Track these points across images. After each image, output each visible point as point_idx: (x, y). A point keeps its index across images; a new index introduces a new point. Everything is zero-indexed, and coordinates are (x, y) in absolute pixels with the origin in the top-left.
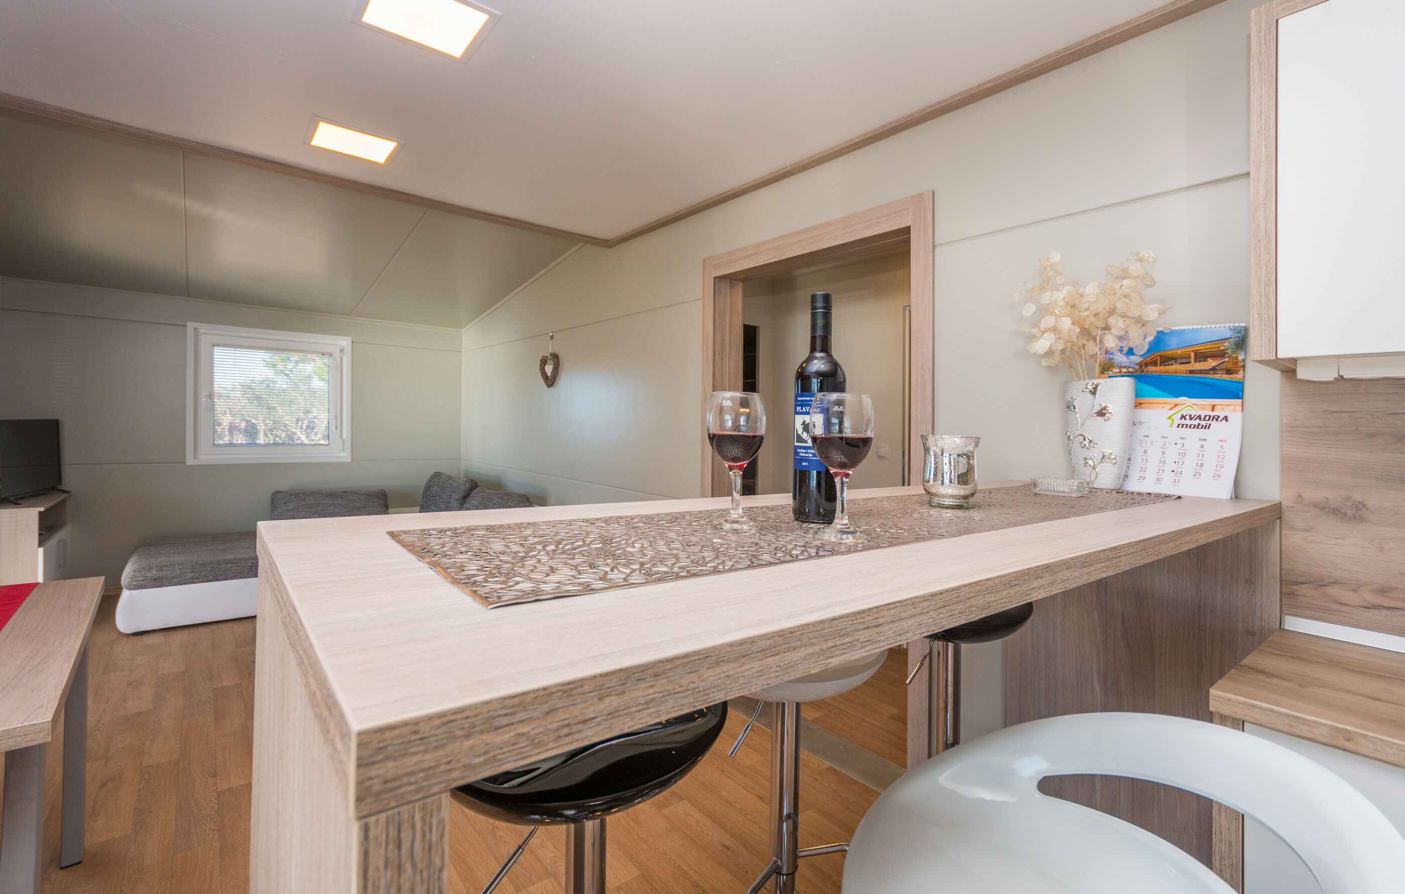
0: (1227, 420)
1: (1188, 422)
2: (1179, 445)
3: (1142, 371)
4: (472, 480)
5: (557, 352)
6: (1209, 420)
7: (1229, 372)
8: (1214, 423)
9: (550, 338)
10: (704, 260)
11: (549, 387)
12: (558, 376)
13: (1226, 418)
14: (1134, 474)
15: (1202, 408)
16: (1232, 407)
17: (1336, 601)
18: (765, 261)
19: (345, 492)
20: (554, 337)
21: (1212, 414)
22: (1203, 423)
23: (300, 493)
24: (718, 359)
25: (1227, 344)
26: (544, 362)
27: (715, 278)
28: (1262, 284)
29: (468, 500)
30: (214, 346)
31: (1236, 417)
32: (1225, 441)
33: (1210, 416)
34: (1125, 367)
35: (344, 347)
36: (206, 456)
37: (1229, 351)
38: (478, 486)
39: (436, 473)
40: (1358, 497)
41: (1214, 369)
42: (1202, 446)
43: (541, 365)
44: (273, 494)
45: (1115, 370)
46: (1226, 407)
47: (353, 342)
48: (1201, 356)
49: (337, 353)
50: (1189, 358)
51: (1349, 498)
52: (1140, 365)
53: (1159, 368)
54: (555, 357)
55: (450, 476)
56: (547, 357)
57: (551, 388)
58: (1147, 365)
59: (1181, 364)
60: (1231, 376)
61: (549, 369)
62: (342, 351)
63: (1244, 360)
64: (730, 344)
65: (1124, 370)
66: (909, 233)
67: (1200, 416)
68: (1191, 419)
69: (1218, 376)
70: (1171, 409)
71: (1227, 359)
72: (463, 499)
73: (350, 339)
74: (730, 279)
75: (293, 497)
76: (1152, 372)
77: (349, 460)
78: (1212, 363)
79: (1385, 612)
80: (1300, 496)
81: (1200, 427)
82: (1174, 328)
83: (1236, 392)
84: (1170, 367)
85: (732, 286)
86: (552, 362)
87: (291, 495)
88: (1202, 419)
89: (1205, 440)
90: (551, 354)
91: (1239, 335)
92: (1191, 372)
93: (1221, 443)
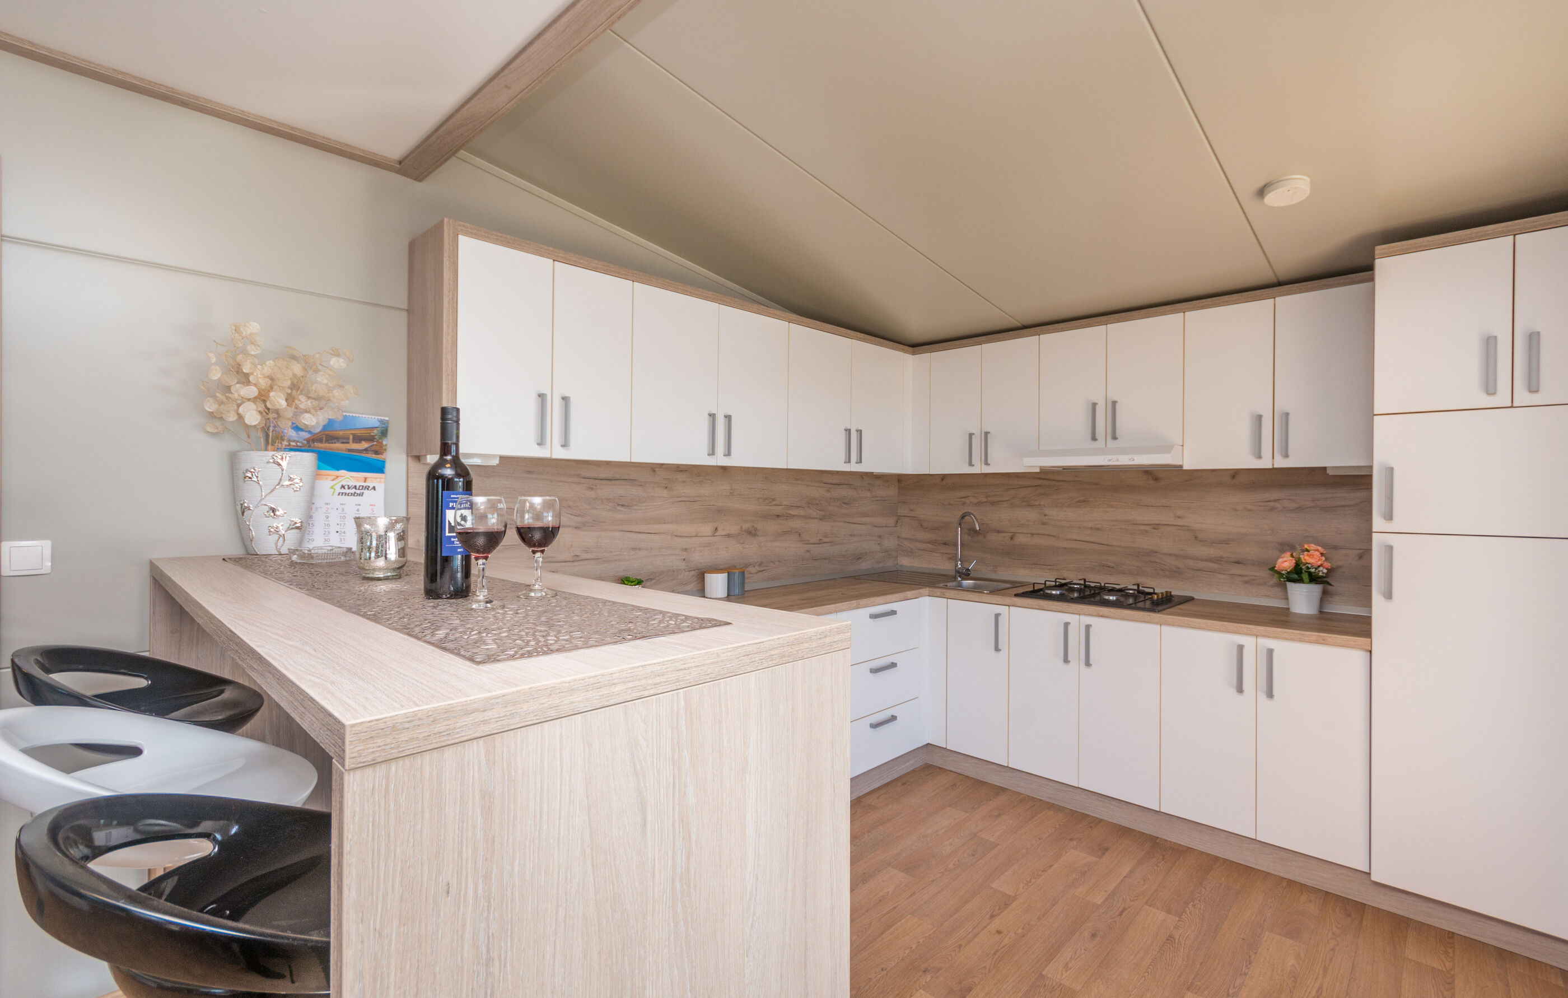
0: (375, 490)
1: (347, 491)
2: (340, 511)
3: (310, 446)
6: (362, 489)
7: (377, 453)
8: (366, 492)
13: (374, 488)
15: (355, 479)
16: (378, 480)
21: (364, 484)
22: (358, 492)
25: (375, 432)
31: (380, 487)
32: (374, 505)
33: (363, 486)
34: (294, 441)
37: (377, 437)
41: (366, 450)
42: (358, 510)
46: (374, 479)
48: (358, 439)
50: (348, 439)
52: (307, 440)
53: (324, 445)
58: (314, 441)
59: (342, 443)
60: (378, 456)
63: (386, 445)
65: (293, 444)
67: (355, 486)
68: (349, 488)
69: (368, 456)
70: (333, 480)
71: (375, 443)
76: (318, 448)
78: (364, 445)
81: (356, 495)
83: (379, 468)
84: (331, 445)
88: (357, 487)
89: (360, 505)
91: (383, 426)
92: (350, 450)
93: (372, 507)
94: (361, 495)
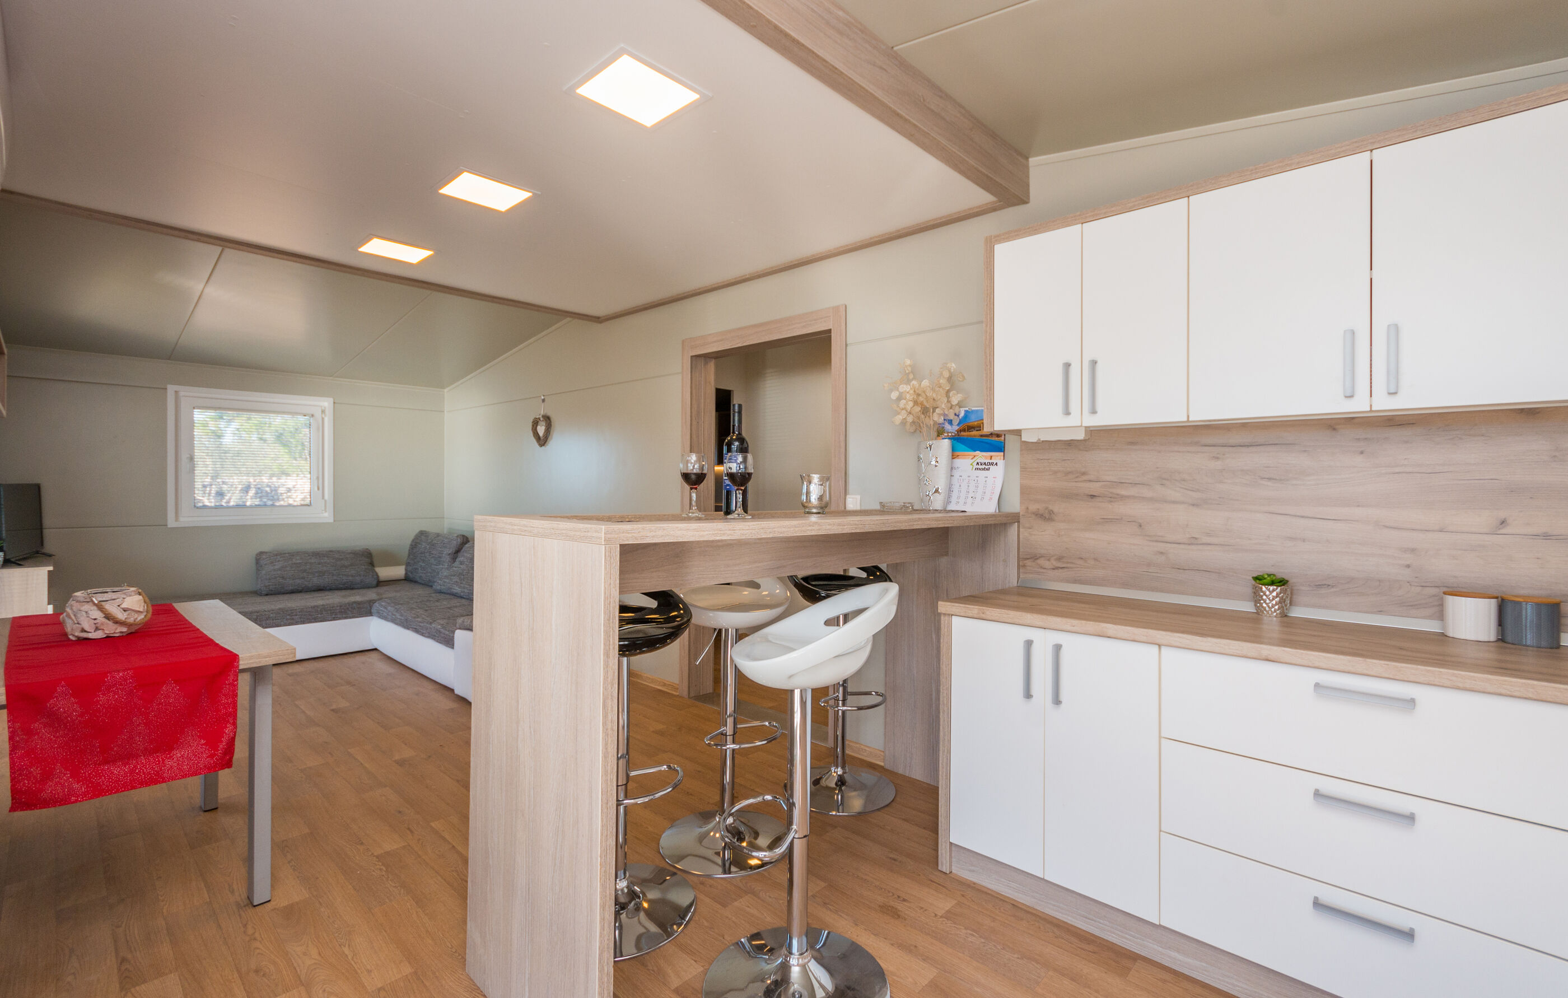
0: (997, 465)
1: (980, 467)
2: (976, 481)
3: (959, 435)
4: (463, 536)
5: (549, 414)
6: (989, 465)
7: (996, 436)
8: (991, 467)
9: (541, 401)
10: (683, 342)
11: (541, 446)
12: (550, 437)
14: (954, 499)
15: (986, 458)
16: (1000, 457)
17: (1042, 567)
18: (731, 346)
19: (331, 551)
20: (546, 400)
21: (991, 461)
22: (987, 467)
23: (285, 554)
24: (694, 423)
26: (535, 423)
27: (692, 357)
28: (988, 390)
29: (460, 554)
30: (194, 408)
31: (1000, 463)
32: (996, 478)
33: (990, 463)
34: (950, 432)
35: (325, 407)
36: (187, 519)
38: (469, 542)
39: (422, 531)
40: (1051, 507)
41: (990, 435)
42: (986, 481)
43: (533, 426)
44: (257, 555)
45: (945, 434)
46: (997, 457)
47: (334, 403)
49: (318, 414)
51: (1047, 508)
52: (957, 431)
53: (967, 433)
54: (547, 419)
55: (438, 533)
56: (539, 419)
57: (543, 447)
58: (961, 431)
59: (977, 430)
60: (998, 438)
61: (541, 430)
62: (323, 412)
64: (704, 411)
65: (950, 434)
66: (831, 333)
67: (985, 463)
68: (982, 465)
69: (993, 439)
70: (972, 459)
72: (455, 553)
73: (331, 400)
74: (704, 357)
75: (279, 557)
76: (961, 436)
77: (332, 520)
79: (1060, 570)
80: (1027, 508)
81: (985, 469)
82: (973, 409)
83: (1000, 448)
84: (971, 433)
85: (706, 364)
86: (545, 424)
87: (276, 555)
89: (987, 477)
90: (543, 416)
92: (979, 436)
93: (994, 479)
94: (988, 469)
